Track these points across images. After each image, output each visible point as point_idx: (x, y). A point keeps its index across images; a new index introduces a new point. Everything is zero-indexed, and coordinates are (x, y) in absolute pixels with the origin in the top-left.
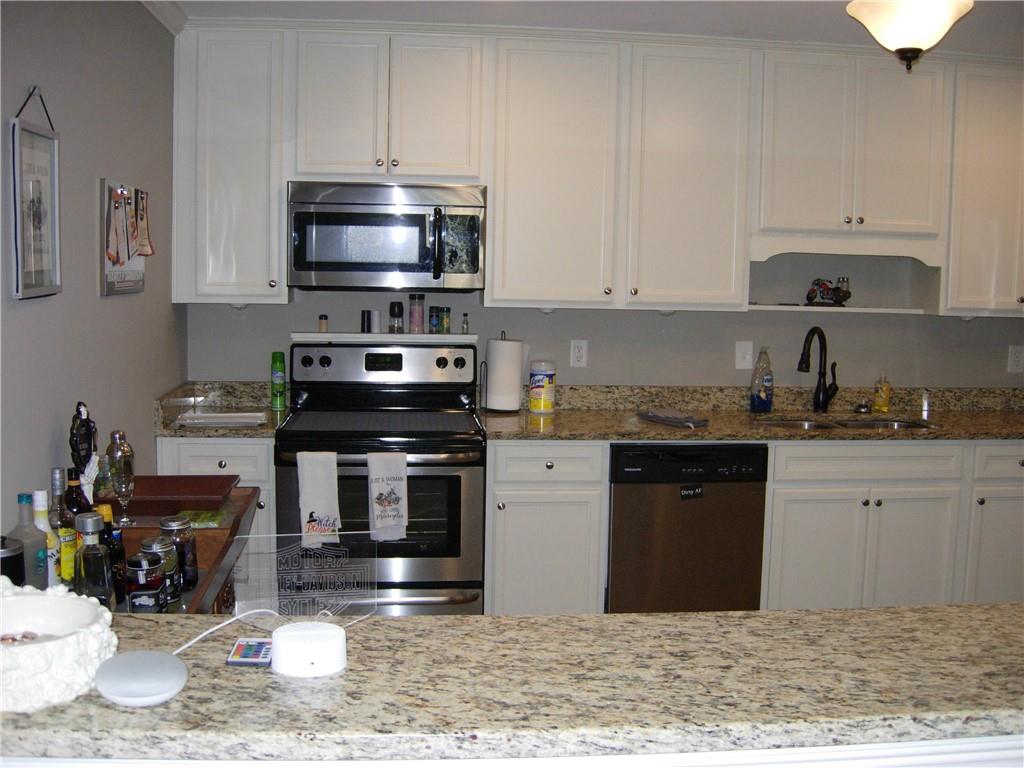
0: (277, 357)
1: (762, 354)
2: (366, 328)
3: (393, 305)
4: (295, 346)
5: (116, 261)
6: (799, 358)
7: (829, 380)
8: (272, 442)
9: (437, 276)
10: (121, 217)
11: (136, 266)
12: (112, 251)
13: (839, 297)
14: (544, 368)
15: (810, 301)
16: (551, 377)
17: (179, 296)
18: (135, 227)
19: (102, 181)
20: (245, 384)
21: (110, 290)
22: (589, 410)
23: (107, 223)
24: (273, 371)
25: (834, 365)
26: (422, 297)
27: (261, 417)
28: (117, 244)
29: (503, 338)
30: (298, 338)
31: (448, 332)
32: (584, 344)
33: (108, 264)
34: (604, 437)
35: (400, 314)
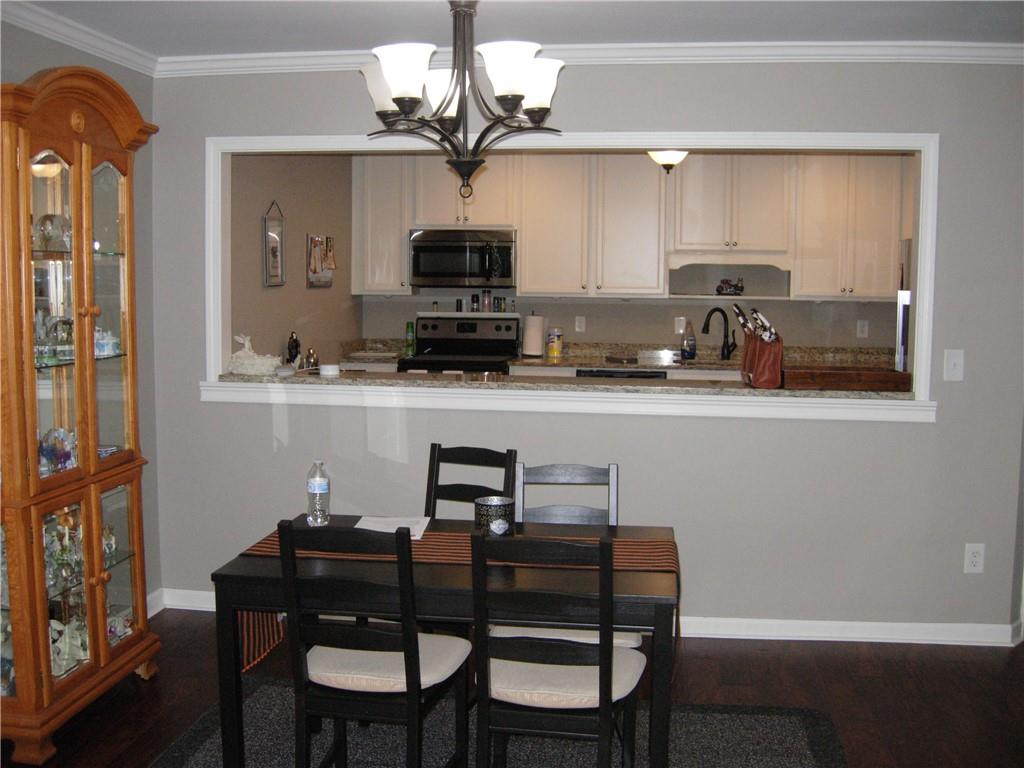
0: (409, 325)
1: (689, 324)
2: (459, 308)
3: (473, 296)
4: (419, 319)
5: (315, 272)
6: (703, 325)
7: (731, 340)
8: (397, 365)
9: (488, 280)
10: (317, 252)
11: (326, 275)
12: (312, 267)
13: (738, 290)
14: (556, 331)
15: (720, 292)
16: (559, 336)
17: (355, 291)
18: (326, 255)
19: (307, 235)
20: (393, 340)
21: (311, 285)
22: (585, 357)
23: (309, 255)
24: (407, 332)
25: (734, 332)
26: (489, 292)
27: (394, 355)
28: (316, 263)
29: (533, 314)
30: (422, 314)
31: (504, 311)
32: (583, 318)
33: (310, 273)
34: (571, 366)
35: (477, 301)
